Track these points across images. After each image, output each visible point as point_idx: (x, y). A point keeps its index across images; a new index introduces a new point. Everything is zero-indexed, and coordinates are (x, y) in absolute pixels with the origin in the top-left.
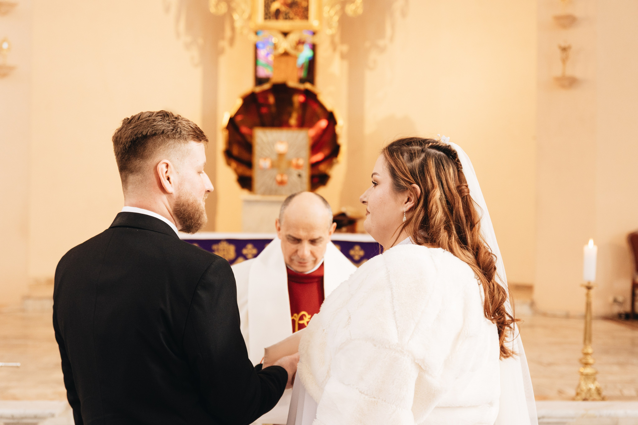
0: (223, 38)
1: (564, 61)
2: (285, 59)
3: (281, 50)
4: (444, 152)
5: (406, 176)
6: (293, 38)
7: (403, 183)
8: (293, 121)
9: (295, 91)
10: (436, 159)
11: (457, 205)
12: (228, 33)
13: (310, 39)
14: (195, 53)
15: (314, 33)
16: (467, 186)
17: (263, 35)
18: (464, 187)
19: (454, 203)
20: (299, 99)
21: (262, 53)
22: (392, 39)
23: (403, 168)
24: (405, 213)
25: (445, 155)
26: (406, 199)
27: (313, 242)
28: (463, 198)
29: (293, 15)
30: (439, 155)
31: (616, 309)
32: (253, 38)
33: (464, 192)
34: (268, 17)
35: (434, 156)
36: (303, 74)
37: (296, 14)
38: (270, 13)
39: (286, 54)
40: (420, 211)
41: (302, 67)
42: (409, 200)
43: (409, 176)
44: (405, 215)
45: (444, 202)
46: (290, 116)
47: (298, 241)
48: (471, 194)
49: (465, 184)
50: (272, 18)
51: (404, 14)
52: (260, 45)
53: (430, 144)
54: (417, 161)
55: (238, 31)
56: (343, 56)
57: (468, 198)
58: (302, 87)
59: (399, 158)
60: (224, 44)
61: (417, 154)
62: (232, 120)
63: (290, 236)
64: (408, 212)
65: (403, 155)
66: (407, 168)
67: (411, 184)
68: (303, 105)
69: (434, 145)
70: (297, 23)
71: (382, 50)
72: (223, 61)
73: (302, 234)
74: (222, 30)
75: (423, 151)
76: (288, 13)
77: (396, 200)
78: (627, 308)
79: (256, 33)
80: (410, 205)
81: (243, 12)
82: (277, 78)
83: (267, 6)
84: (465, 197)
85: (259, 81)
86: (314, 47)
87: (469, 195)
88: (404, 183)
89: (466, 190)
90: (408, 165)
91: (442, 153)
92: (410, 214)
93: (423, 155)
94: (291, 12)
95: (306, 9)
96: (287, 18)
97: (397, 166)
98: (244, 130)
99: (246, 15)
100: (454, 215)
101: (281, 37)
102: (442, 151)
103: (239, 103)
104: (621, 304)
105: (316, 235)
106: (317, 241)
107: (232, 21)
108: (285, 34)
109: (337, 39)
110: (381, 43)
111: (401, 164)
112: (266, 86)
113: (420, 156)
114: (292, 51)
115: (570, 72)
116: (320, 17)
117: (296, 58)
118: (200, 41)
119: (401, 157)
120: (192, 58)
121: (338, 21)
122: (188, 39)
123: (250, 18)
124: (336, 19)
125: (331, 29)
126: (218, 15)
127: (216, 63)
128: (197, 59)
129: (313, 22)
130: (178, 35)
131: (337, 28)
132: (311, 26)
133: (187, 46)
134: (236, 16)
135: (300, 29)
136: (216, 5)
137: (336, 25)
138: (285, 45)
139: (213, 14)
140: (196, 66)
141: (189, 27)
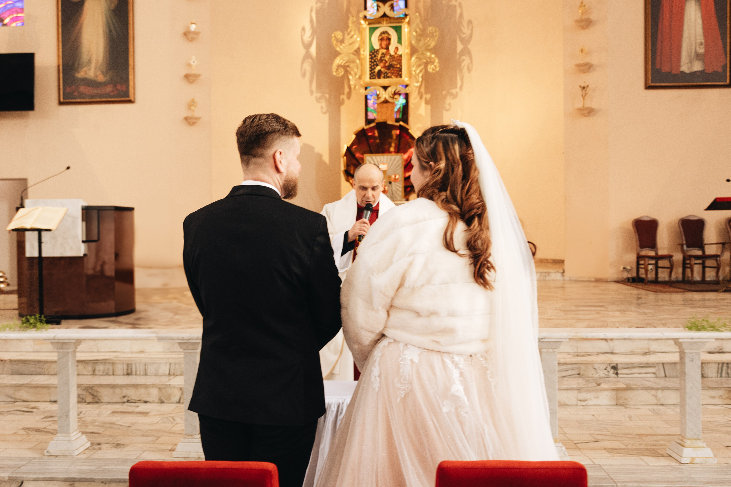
0: (343, 93)
1: (584, 96)
2: (385, 105)
3: (382, 99)
6: (391, 90)
8: (392, 149)
9: (393, 127)
12: (346, 90)
13: (403, 91)
14: (324, 104)
15: (407, 86)
17: (371, 89)
18: (468, 154)
20: (396, 132)
21: (370, 102)
22: (461, 88)
27: (374, 189)
31: (626, 275)
32: (363, 91)
36: (400, 116)
39: (386, 102)
41: (399, 110)
46: (390, 146)
47: (365, 188)
51: (469, 70)
52: (369, 97)
55: (353, 87)
56: (427, 103)
58: (398, 124)
60: (344, 97)
62: (349, 149)
63: (360, 186)
67: (428, 162)
68: (399, 137)
71: (455, 96)
72: (343, 108)
73: (367, 185)
74: (343, 88)
78: (634, 275)
79: (366, 88)
81: (356, 74)
82: (380, 119)
83: (372, 69)
85: (368, 121)
86: (407, 96)
93: (435, 141)
95: (400, 70)
98: (358, 155)
99: (358, 76)
101: (382, 90)
103: (354, 137)
104: (629, 271)
105: (375, 185)
106: (376, 188)
107: (349, 80)
108: (385, 88)
109: (423, 90)
110: (454, 91)
112: (372, 125)
114: (390, 100)
115: (588, 104)
116: (410, 75)
117: (394, 104)
118: (327, 96)
120: (322, 108)
121: (422, 77)
122: (319, 95)
123: (360, 78)
124: (420, 75)
125: (417, 82)
126: (339, 77)
127: (339, 111)
128: (325, 109)
129: (405, 79)
130: (312, 92)
131: (422, 82)
132: (404, 81)
133: (318, 100)
134: (350, 77)
135: (396, 84)
136: (337, 70)
137: (420, 79)
138: (385, 95)
139: (335, 77)
140: (325, 113)
141: (319, 86)
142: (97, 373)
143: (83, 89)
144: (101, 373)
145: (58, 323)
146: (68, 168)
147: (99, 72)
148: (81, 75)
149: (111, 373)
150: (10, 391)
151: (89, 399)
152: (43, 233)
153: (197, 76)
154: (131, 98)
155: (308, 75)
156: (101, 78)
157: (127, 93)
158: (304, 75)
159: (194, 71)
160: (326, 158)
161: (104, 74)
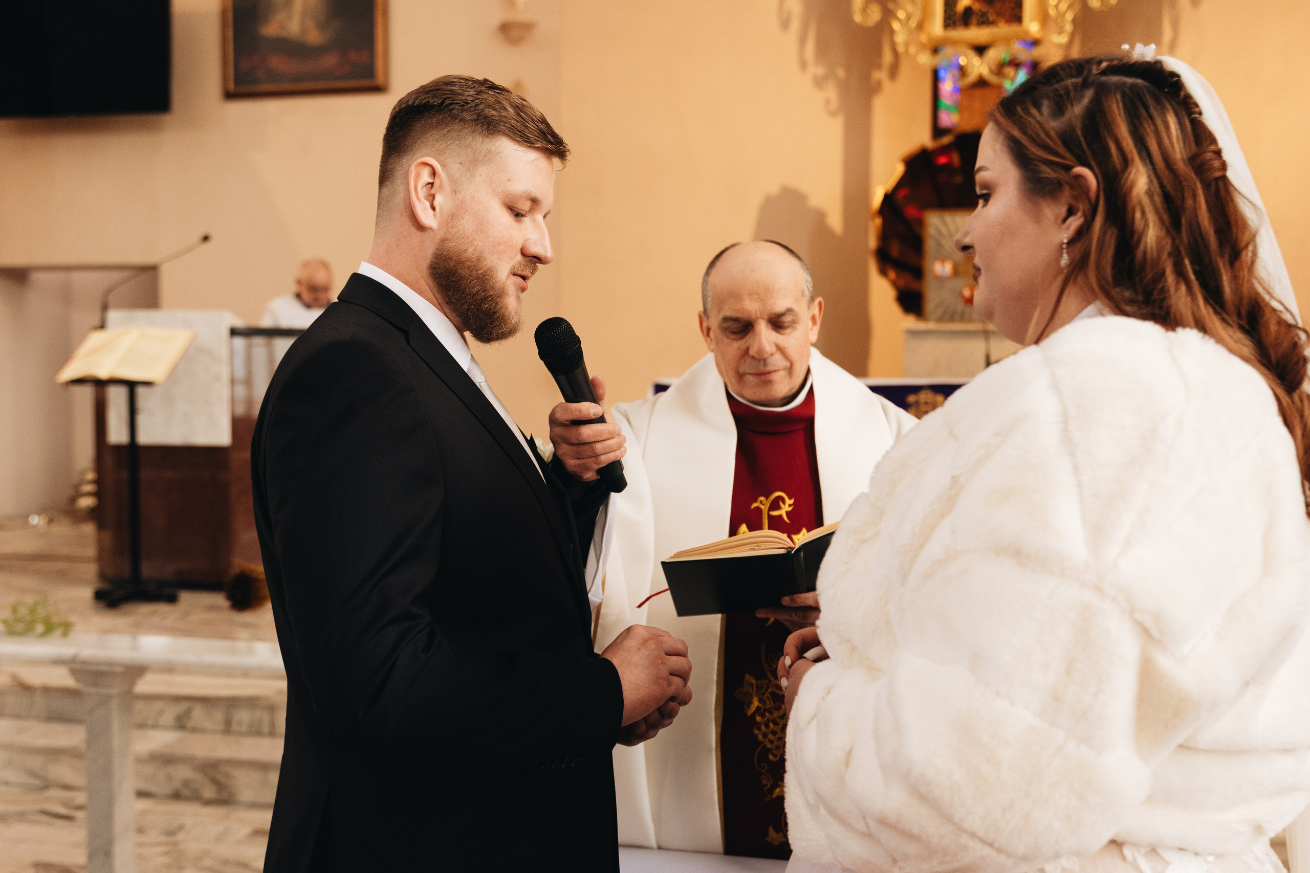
0: (879, 66)
2: (979, 92)
3: (972, 78)
4: (1144, 78)
5: (1056, 154)
6: (993, 55)
7: (1048, 172)
10: (1124, 95)
11: (1189, 202)
12: (887, 57)
13: (1026, 56)
14: (832, 93)
15: (1034, 43)
16: (1218, 153)
17: (948, 52)
18: (1209, 155)
19: (1183, 199)
21: (947, 86)
23: (1043, 135)
24: (1064, 246)
25: (1145, 83)
26: (1063, 210)
27: (777, 323)
28: (1206, 186)
29: (994, 15)
30: (1133, 87)
32: (925, 59)
33: (1212, 169)
34: (951, 22)
35: (1120, 87)
37: (1000, 14)
38: (955, 14)
39: (981, 83)
40: (1103, 233)
42: (1071, 212)
43: (1062, 150)
44: (1065, 251)
45: (1158, 199)
47: (743, 326)
48: (1230, 174)
49: (1212, 148)
50: (957, 24)
52: (942, 74)
53: (1104, 64)
54: (1077, 110)
55: (901, 49)
57: (1221, 184)
59: (1029, 114)
60: (881, 75)
61: (1072, 94)
62: (888, 198)
63: (725, 319)
64: (1071, 242)
65: (1038, 107)
66: (1053, 133)
67: (1068, 168)
69: (1115, 65)
70: (1003, 29)
72: (879, 103)
74: (879, 53)
75: (1085, 85)
76: (987, 13)
77: (1037, 217)
79: (935, 53)
80: (1075, 222)
81: (909, 19)
83: (949, 6)
84: (1213, 184)
85: (938, 131)
87: (1224, 178)
88: (1049, 170)
89: (1216, 164)
90: (1054, 125)
91: (1139, 81)
92: (1079, 247)
93: (1089, 94)
94: (991, 11)
95: (1018, 4)
96: (984, 21)
97: (1025, 133)
98: (910, 213)
99: (913, 23)
100: (1184, 229)
101: (972, 54)
102: (1138, 76)
103: (900, 169)
105: (780, 305)
107: (892, 32)
108: (980, 50)
111: (1037, 126)
112: (947, 140)
113: (1081, 97)
114: (993, 79)
116: (1044, 19)
117: (997, 87)
118: (841, 73)
119: (1034, 111)
120: (827, 102)
121: (1074, 21)
122: (820, 71)
123: (920, 27)
124: (1069, 16)
125: (1061, 32)
126: (869, 28)
127: (866, 110)
128: (835, 104)
129: (1032, 27)
130: (803, 65)
131: (1072, 36)
132: (1027, 32)
133: (819, 83)
134: (896, 26)
135: (1007, 40)
136: (864, 10)
137: (1069, 27)
138: (979, 67)
139: (860, 28)
140: (833, 114)
141: (822, 51)
142: (235, 727)
143: (278, 63)
144: (244, 728)
145: (172, 599)
146: (206, 238)
147: (310, 24)
148: (271, 29)
149: (266, 729)
150: (35, 762)
151: (209, 792)
152: (141, 391)
153: (528, 27)
154: (380, 80)
155: (796, 24)
156: (315, 37)
157: (369, 70)
158: (785, 24)
159: (522, 14)
160: (835, 221)
161: (322, 26)
